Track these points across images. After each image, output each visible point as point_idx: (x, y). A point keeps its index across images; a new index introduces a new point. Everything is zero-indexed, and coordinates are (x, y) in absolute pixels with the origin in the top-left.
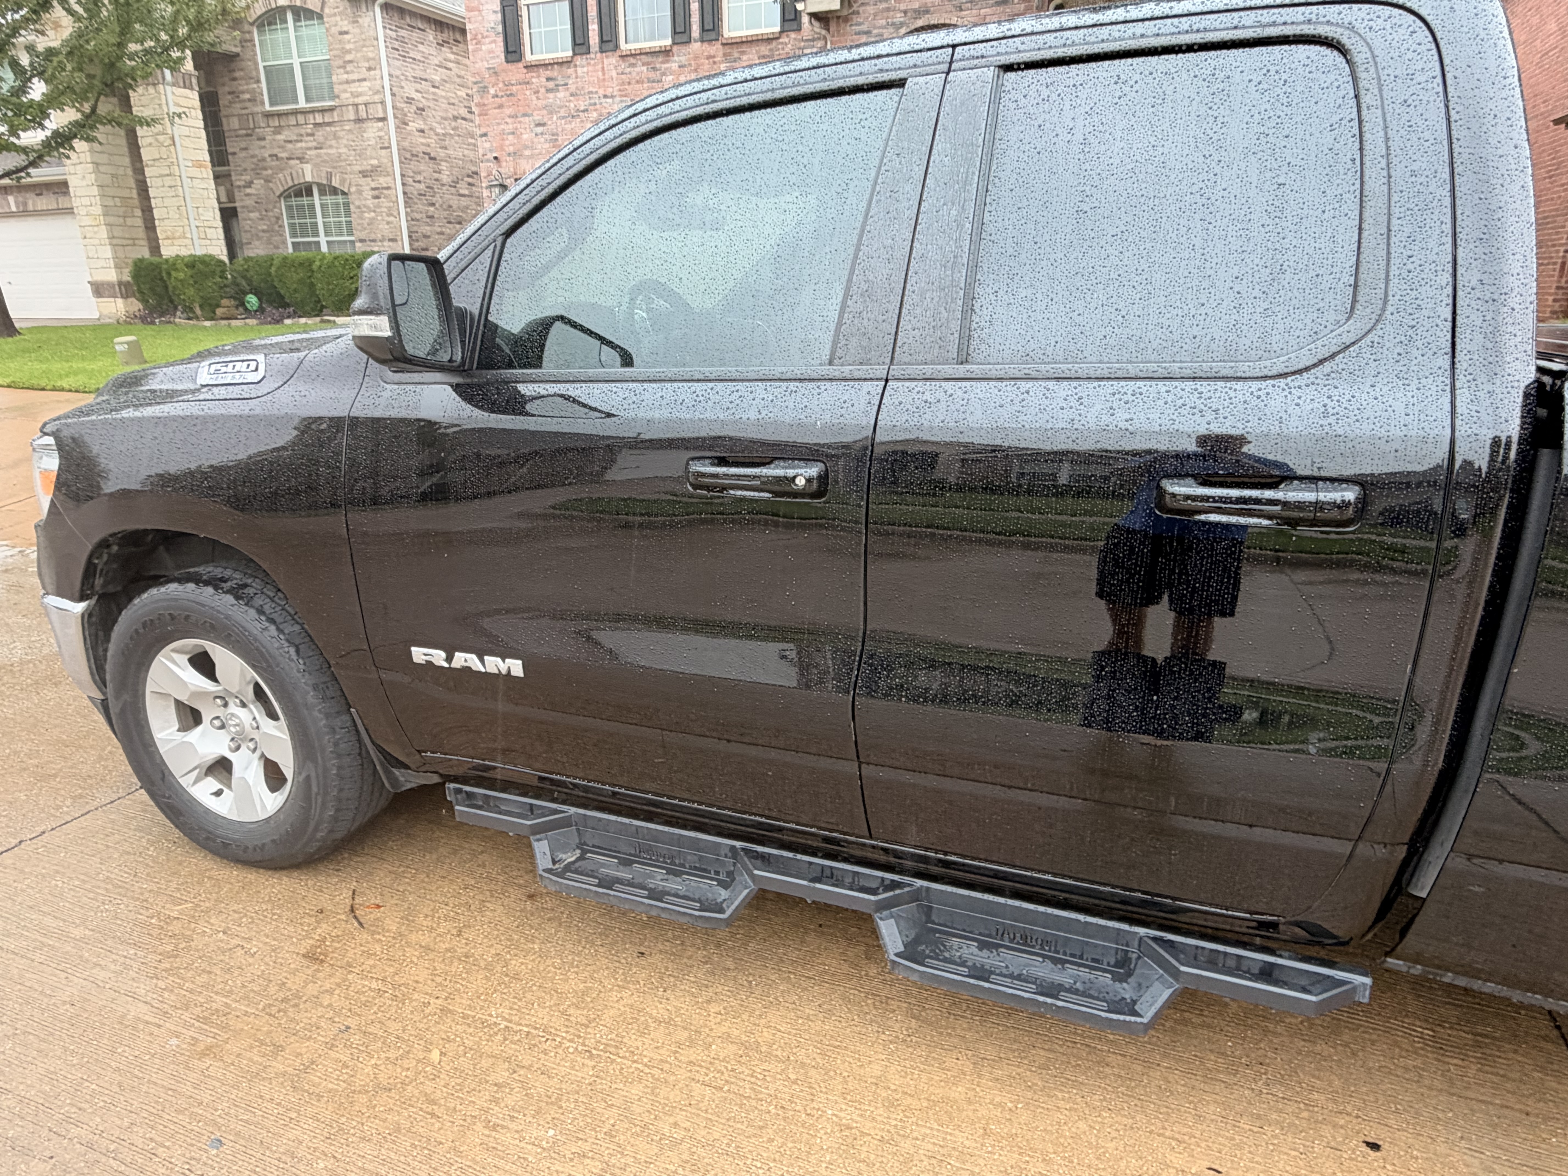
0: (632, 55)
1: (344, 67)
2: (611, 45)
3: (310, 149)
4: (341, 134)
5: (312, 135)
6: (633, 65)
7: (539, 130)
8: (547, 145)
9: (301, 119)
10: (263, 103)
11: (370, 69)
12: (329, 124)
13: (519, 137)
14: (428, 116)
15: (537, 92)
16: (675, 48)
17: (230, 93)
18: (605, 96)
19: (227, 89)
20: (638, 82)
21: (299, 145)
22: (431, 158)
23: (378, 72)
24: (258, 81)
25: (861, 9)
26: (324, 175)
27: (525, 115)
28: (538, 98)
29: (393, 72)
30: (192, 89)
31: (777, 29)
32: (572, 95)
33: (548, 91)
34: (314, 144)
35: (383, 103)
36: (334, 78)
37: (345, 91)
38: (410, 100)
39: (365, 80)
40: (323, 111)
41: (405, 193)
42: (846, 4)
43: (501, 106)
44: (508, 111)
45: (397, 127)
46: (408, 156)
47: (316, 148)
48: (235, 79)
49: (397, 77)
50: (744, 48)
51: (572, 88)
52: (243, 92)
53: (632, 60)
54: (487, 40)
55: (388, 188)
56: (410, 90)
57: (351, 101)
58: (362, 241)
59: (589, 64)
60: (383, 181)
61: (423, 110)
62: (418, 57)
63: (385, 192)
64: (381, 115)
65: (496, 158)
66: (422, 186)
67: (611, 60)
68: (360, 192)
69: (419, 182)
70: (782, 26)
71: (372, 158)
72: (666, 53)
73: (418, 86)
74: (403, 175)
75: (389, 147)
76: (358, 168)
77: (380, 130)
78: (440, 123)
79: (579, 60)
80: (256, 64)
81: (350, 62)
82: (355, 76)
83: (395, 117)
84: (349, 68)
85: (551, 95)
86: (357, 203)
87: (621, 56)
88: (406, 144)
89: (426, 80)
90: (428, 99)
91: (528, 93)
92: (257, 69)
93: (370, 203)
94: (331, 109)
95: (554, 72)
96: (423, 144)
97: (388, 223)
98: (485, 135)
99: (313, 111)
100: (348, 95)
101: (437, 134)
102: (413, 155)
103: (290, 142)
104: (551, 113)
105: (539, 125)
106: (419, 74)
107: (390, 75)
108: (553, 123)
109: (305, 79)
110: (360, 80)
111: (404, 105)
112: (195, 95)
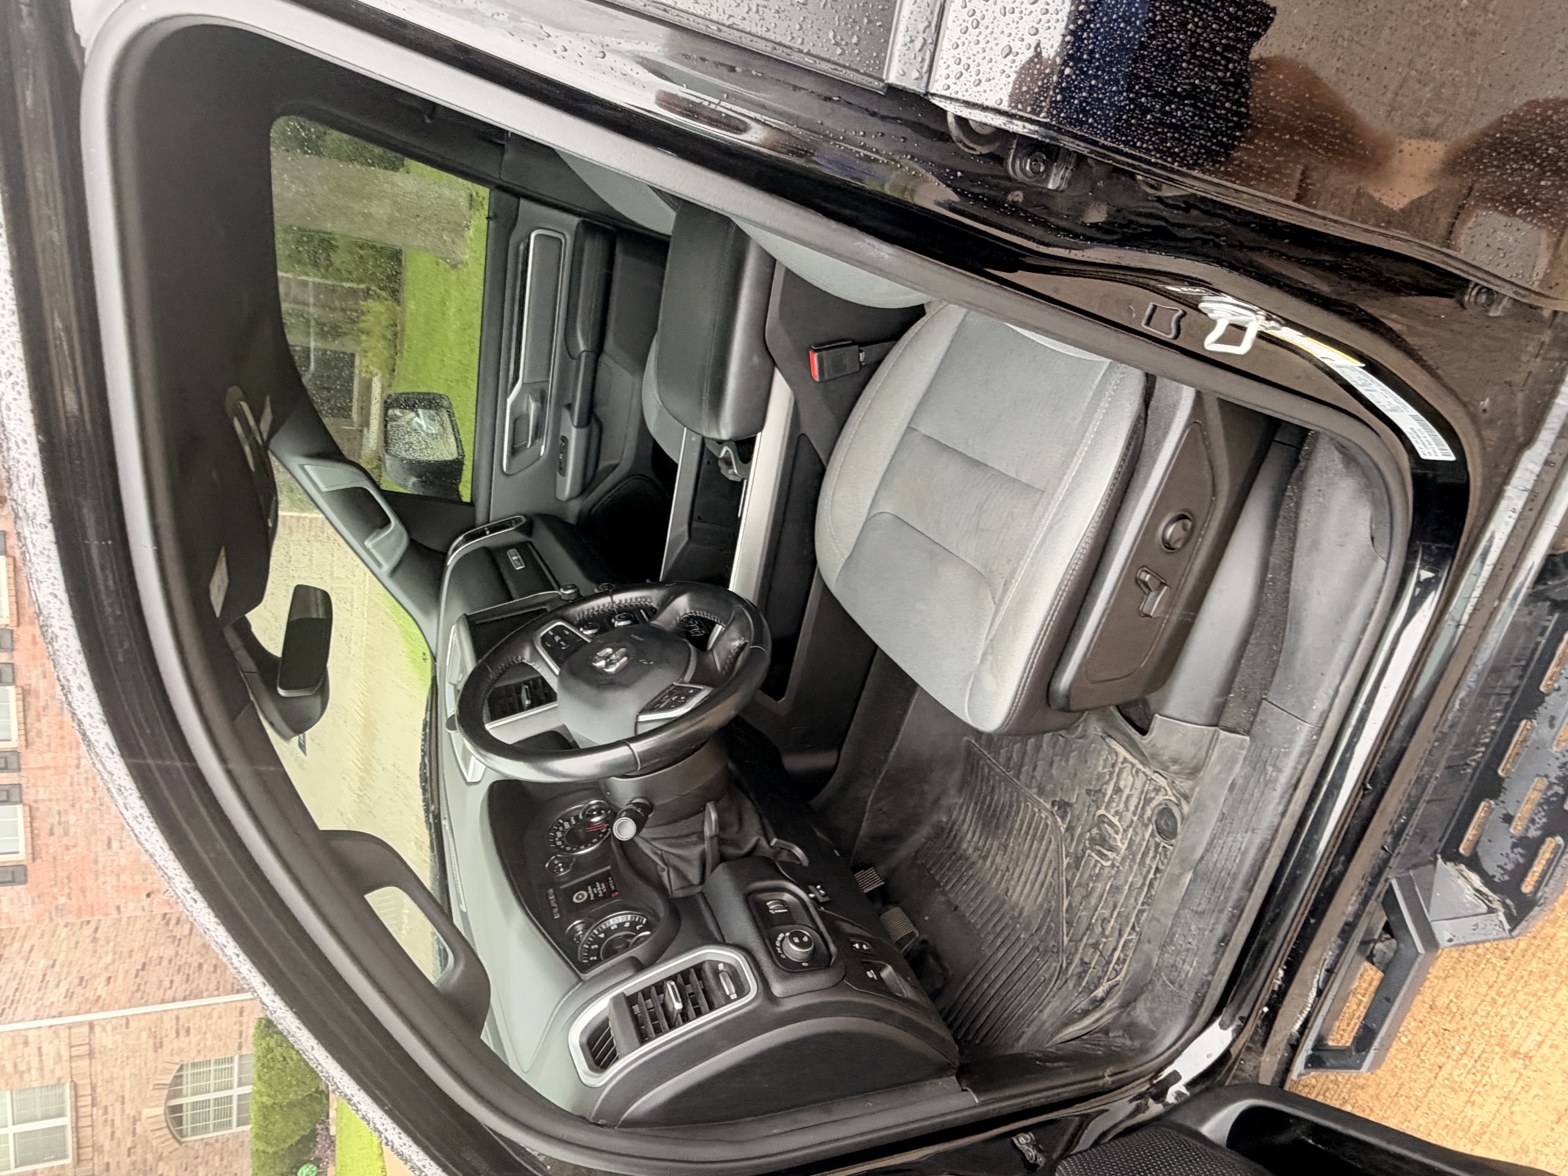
0: (26, 735)
1: (22, 1073)
2: (12, 759)
3: (123, 1111)
4: (107, 1075)
5: (106, 1108)
6: (39, 734)
7: (115, 845)
9: (85, 1122)
10: (62, 1167)
11: (26, 1043)
12: (94, 1089)
13: (124, 869)
14: (91, 972)
15: (67, 848)
16: (20, 682)
18: (78, 767)
20: (61, 728)
21: (118, 1123)
22: (143, 968)
23: (30, 1034)
26: (156, 1093)
27: (96, 861)
28: (75, 846)
29: (32, 1015)
32: (73, 806)
33: (66, 834)
34: (118, 1105)
35: (70, 1027)
36: (34, 1084)
37: (53, 1071)
38: (69, 995)
39: (40, 1048)
40: (76, 1096)
41: (185, 999)
43: (83, 891)
44: (90, 882)
45: (102, 1009)
46: (139, 995)
47: (123, 1103)
49: (38, 1010)
50: (25, 600)
51: (63, 806)
53: (32, 734)
55: (177, 1018)
56: (56, 995)
57: (65, 1064)
58: (240, 1047)
59: (35, 785)
60: (169, 1024)
61: (82, 978)
62: (14, 985)
63: (181, 1022)
64: (86, 1029)
65: (148, 895)
66: (177, 979)
67: (31, 760)
68: (181, 1051)
69: (172, 982)
71: (139, 1038)
72: (25, 694)
73: (52, 984)
74: (163, 1001)
75: (127, 1018)
76: (150, 1054)
77: (104, 1029)
78: (100, 958)
79: (29, 797)
81: (15, 1066)
82: (35, 1061)
83: (89, 1011)
84: (23, 1067)
85: (72, 831)
86: (193, 1053)
87: (27, 746)
88: (124, 999)
89: (44, 975)
90: (68, 973)
91: (67, 858)
93: (194, 1038)
94: (75, 1087)
95: (42, 827)
96: (125, 978)
97: (220, 1017)
99: (76, 1109)
100: (58, 1068)
101: (114, 962)
102: (138, 990)
103: (113, 1133)
105: (109, 845)
106: (35, 984)
107: (36, 1018)
109: (34, 1119)
110: (40, 1054)
111: (75, 1001)
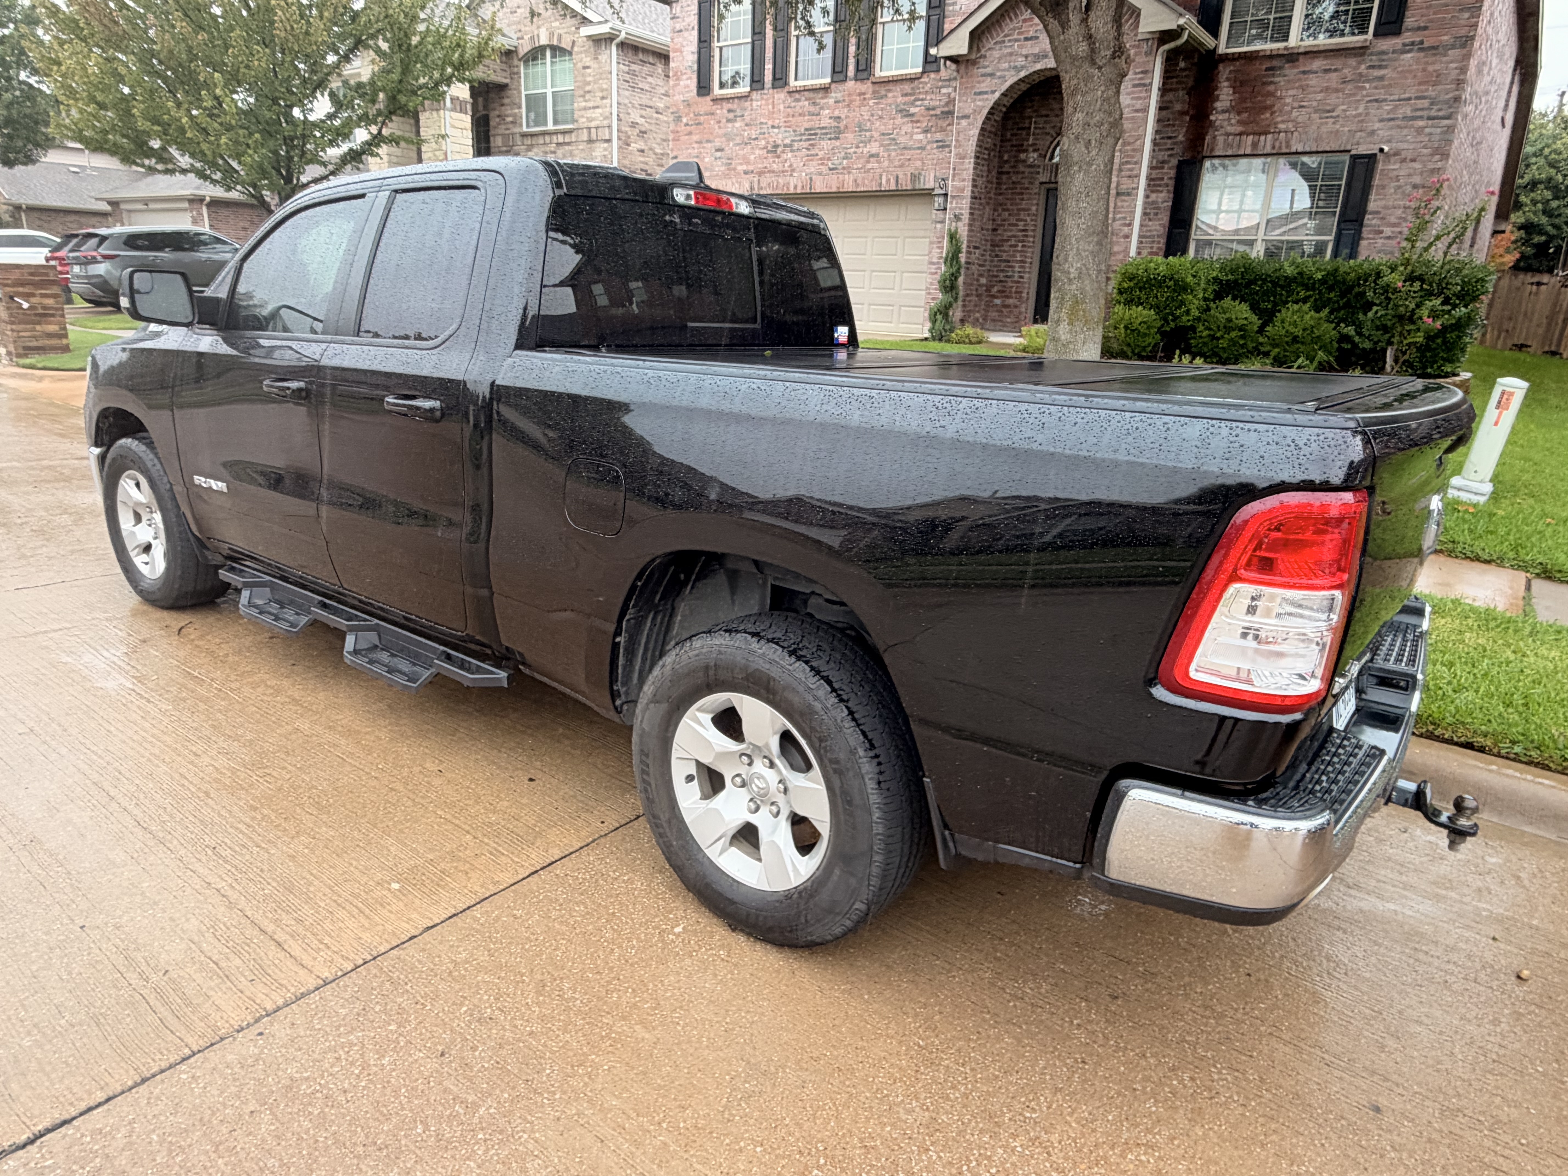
0: (797, 91)
1: (583, 96)
2: (781, 83)
4: (576, 152)
5: (554, 152)
6: (798, 100)
7: (718, 154)
8: (723, 168)
9: (547, 138)
10: (521, 125)
11: (603, 98)
12: (568, 144)
14: (649, 138)
15: (719, 122)
16: (833, 86)
17: (499, 116)
18: (773, 127)
19: (497, 113)
20: (800, 115)
23: (608, 101)
24: (520, 107)
25: (988, 54)
27: (708, 141)
28: (720, 127)
29: (621, 101)
30: (466, 113)
31: (920, 70)
32: (747, 125)
33: (729, 121)
35: (610, 127)
36: (576, 105)
37: (582, 117)
38: (634, 125)
39: (598, 107)
40: (564, 132)
42: (975, 49)
43: (690, 133)
44: (695, 138)
45: (620, 148)
48: (503, 105)
49: (625, 105)
50: (891, 86)
51: (747, 119)
52: (507, 116)
53: (797, 96)
54: (685, 77)
56: (635, 116)
57: (585, 125)
59: (762, 99)
62: (647, 87)
64: (607, 137)
67: (780, 96)
70: (924, 68)
72: (825, 89)
73: (643, 113)
77: (605, 150)
78: (659, 144)
79: (755, 95)
80: (520, 93)
81: (589, 92)
82: (591, 104)
83: (619, 138)
84: (588, 96)
85: (730, 125)
87: (789, 92)
89: (651, 107)
90: (650, 123)
91: (712, 122)
92: (520, 97)
94: (570, 132)
95: (734, 105)
99: (556, 133)
100: (584, 120)
101: (656, 154)
104: (728, 140)
105: (718, 150)
106: (645, 102)
107: (618, 103)
108: (731, 148)
109: (554, 105)
110: (594, 108)
111: (628, 129)
112: (468, 119)
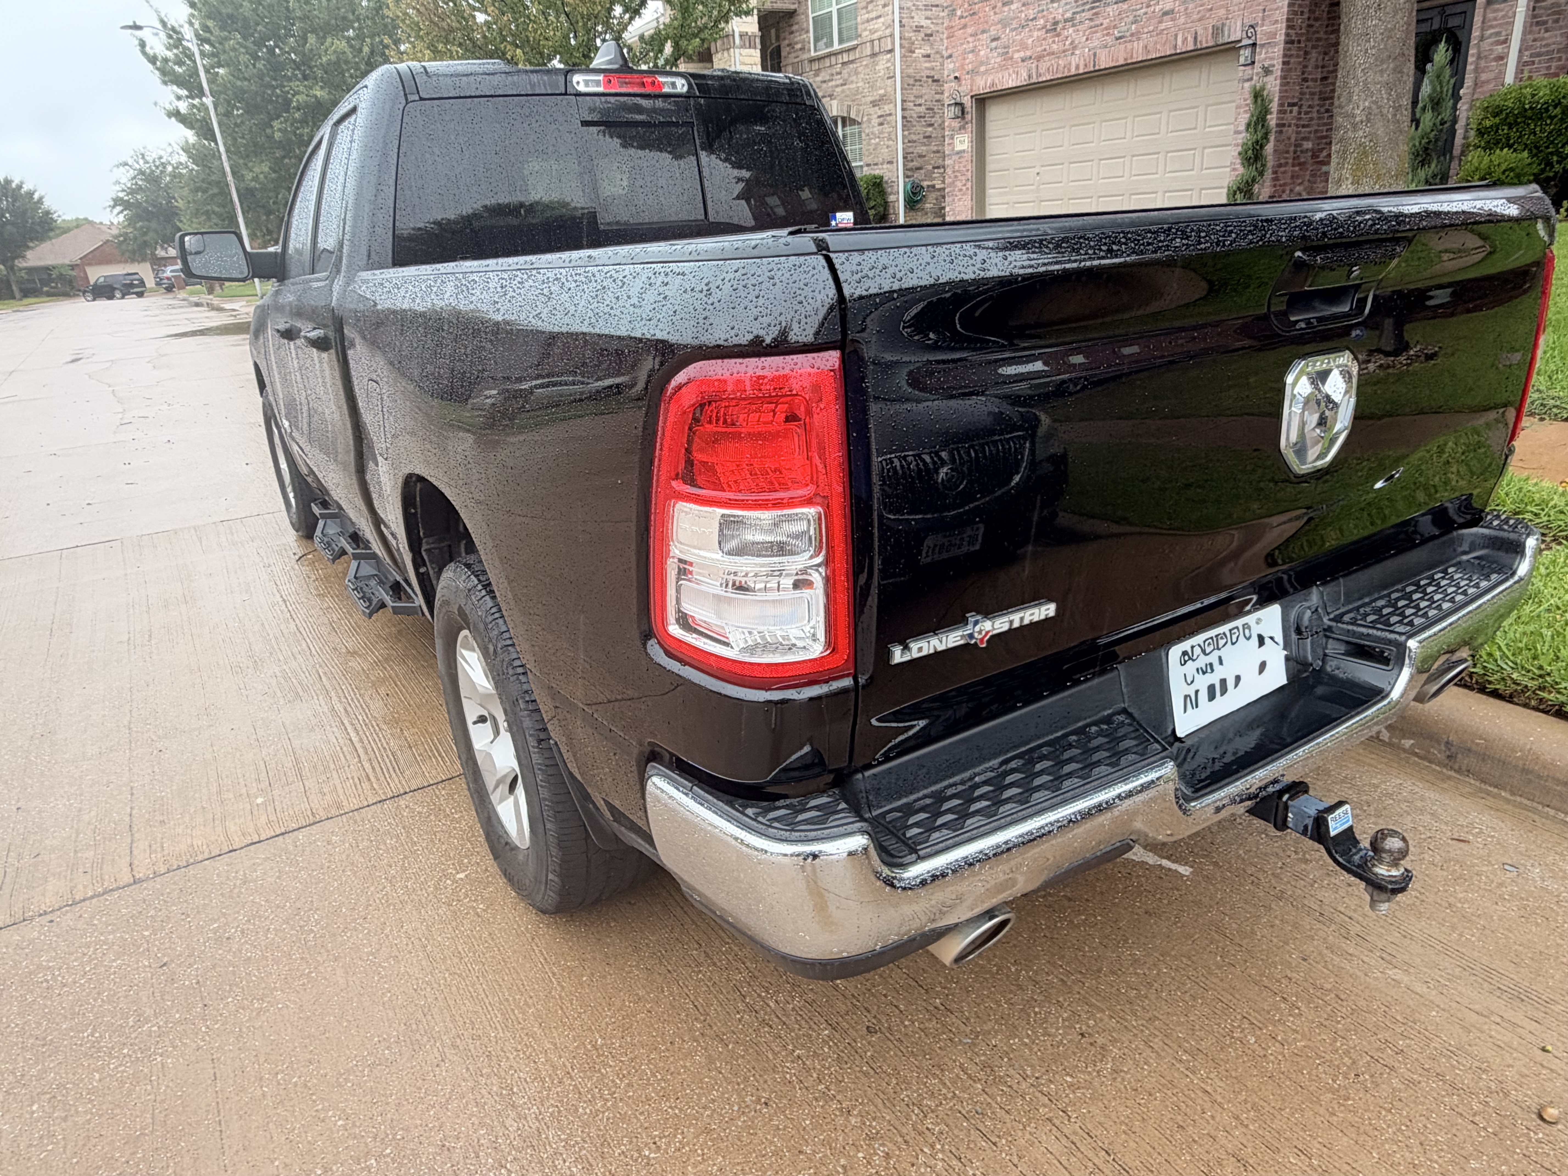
1: (866, 8)
3: (837, 86)
4: (860, 69)
5: (840, 73)
7: (994, 44)
8: (999, 60)
9: (834, 60)
10: (809, 50)
12: (852, 62)
13: (977, 55)
14: (935, 41)
15: (994, 7)
17: (789, 45)
19: (787, 42)
21: (830, 84)
22: (934, 81)
23: (890, 7)
24: (808, 32)
26: (845, 108)
27: (983, 32)
28: (995, 13)
29: (904, 5)
30: (755, 48)
32: (1024, 5)
34: (841, 81)
35: (892, 35)
36: (859, 18)
37: (865, 30)
38: (918, 29)
39: (880, 16)
40: (848, 50)
41: (904, 117)
43: (965, 27)
44: (970, 30)
45: (903, 56)
46: (911, 82)
47: (842, 85)
48: (792, 33)
49: (908, 8)
52: (797, 43)
55: (890, 115)
56: (920, 19)
57: (869, 38)
58: (868, 165)
60: (887, 108)
61: (931, 35)
63: (888, 118)
64: (889, 48)
65: (956, 78)
66: (922, 109)
68: (869, 121)
69: (920, 105)
71: (880, 88)
73: (929, 13)
74: (903, 101)
75: (894, 77)
76: (870, 99)
77: (889, 61)
80: (807, 16)
81: (871, 1)
82: (873, 15)
83: (901, 46)
84: (870, 7)
85: (1006, 9)
86: (867, 131)
88: (911, 71)
89: (937, 6)
91: (987, 9)
92: (808, 21)
93: (876, 130)
94: (854, 48)
96: (927, 68)
97: (888, 147)
98: (950, 56)
99: (841, 52)
100: (867, 33)
102: (916, 81)
103: (825, 82)
104: (1004, 27)
105: (993, 40)
107: (901, 8)
108: (1007, 36)
109: (839, 24)
110: (876, 18)
111: (912, 34)
112: (757, 53)
